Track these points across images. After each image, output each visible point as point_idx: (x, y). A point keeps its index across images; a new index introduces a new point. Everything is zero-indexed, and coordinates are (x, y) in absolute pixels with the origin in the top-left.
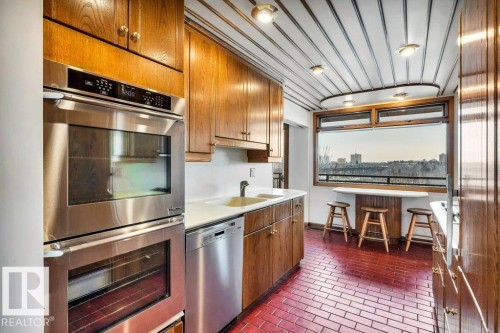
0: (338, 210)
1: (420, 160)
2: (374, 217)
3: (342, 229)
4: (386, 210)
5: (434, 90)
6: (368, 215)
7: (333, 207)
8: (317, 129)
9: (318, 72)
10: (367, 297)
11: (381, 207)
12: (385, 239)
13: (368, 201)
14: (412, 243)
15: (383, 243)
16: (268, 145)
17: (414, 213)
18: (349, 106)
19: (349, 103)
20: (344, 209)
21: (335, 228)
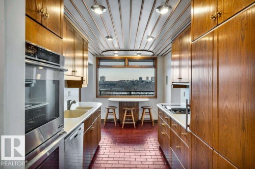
0: (111, 111)
1: (132, 80)
2: (129, 112)
3: (114, 120)
4: (134, 109)
5: (151, 54)
6: (126, 111)
7: (109, 109)
8: (98, 66)
9: (110, 39)
10: (135, 152)
11: (131, 107)
12: (134, 122)
13: (125, 105)
14: (144, 122)
15: (133, 124)
16: (82, 78)
17: (144, 108)
18: (116, 56)
19: (116, 55)
20: (114, 109)
21: (110, 120)
